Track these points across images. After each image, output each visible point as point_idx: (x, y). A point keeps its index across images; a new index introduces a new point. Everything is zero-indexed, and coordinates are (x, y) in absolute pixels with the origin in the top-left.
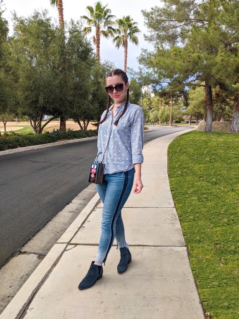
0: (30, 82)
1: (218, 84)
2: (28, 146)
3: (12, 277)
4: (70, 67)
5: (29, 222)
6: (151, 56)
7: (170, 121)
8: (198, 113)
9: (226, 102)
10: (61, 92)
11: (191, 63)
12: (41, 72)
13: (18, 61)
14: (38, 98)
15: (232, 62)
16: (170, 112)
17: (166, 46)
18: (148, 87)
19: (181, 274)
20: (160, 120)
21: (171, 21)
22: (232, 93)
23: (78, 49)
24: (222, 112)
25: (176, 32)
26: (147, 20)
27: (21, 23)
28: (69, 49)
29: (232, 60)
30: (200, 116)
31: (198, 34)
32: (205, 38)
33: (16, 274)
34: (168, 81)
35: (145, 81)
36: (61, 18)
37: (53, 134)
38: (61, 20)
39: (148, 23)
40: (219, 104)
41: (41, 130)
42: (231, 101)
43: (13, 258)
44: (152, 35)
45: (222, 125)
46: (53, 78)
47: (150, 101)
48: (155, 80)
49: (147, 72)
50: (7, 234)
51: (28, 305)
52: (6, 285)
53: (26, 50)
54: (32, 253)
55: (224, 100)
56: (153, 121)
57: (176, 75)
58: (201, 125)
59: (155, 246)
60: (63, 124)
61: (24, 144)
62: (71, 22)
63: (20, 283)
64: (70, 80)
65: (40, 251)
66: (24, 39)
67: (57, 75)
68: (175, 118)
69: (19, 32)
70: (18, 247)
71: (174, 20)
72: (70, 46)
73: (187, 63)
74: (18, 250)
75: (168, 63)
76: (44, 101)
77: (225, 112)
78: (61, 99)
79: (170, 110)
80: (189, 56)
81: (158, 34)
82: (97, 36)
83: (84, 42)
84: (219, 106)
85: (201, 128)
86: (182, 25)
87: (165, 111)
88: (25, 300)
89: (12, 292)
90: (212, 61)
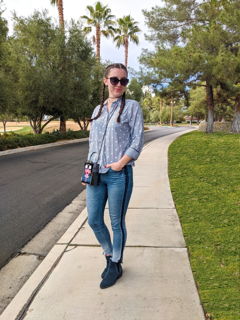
0: (30, 82)
1: (219, 84)
2: (28, 146)
3: (11, 278)
4: (70, 67)
5: (29, 222)
6: (152, 56)
7: (171, 122)
8: (199, 114)
9: (227, 102)
10: (61, 92)
11: (192, 63)
12: (41, 72)
13: (18, 60)
14: (38, 98)
15: (233, 62)
16: (171, 113)
17: (167, 46)
18: (149, 87)
19: (181, 275)
20: (160, 120)
21: (172, 20)
22: (233, 93)
23: (78, 49)
24: (223, 112)
26: (148, 20)
27: (21, 22)
28: (69, 49)
29: (232, 59)
30: (201, 116)
31: (199, 33)
32: (205, 38)
34: (169, 81)
35: (145, 81)
37: (53, 134)
38: (61, 19)
39: (149, 22)
40: (220, 104)
41: (41, 130)
42: (232, 101)
43: (13, 259)
44: (152, 35)
45: (223, 125)
46: (53, 78)
47: (150, 100)
48: (155, 79)
49: (148, 72)
50: (6, 235)
51: (28, 306)
52: (5, 286)
53: (25, 50)
54: (32, 254)
55: (225, 100)
56: (154, 121)
57: (177, 75)
58: (202, 125)
59: (156, 247)
60: (63, 124)
61: (24, 144)
62: (71, 21)
63: (19, 284)
64: (71, 80)
65: (39, 252)
66: (24, 39)
67: (57, 75)
68: (176, 118)
69: (18, 32)
70: (18, 248)
71: (175, 20)
72: (70, 46)
73: (188, 63)
74: (18, 251)
75: (169, 62)
76: (44, 102)
77: (226, 112)
78: (61, 99)
79: (171, 110)
80: (189, 56)
81: (159, 33)
82: (97, 36)
83: (85, 41)
84: (220, 107)
85: (202, 128)
86: (182, 25)
87: (165, 111)
88: (25, 301)
89: (12, 293)
90: (213, 61)
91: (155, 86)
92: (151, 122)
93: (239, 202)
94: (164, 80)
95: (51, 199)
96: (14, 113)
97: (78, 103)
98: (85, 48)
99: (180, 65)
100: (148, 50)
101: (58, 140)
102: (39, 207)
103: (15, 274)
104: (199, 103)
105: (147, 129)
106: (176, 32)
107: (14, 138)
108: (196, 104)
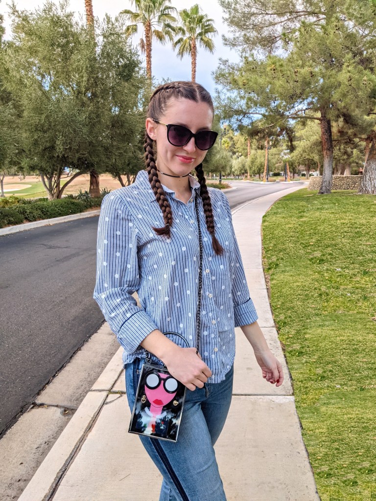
0: (40, 117)
1: (341, 116)
2: (40, 220)
3: (22, 447)
4: (105, 92)
5: (46, 352)
6: (235, 71)
7: (264, 174)
8: (309, 161)
9: (353, 144)
10: (91, 132)
11: (299, 84)
12: (58, 101)
13: (21, 82)
14: (55, 143)
15: (366, 83)
16: (265, 160)
17: (258, 55)
18: (230, 122)
19: (286, 443)
20: (248, 171)
21: (267, 14)
22: (363, 130)
23: (117, 63)
24: (348, 159)
25: (274, 31)
26: (228, 14)
27: (23, 20)
28: (102, 63)
29: (365, 78)
30: (312, 165)
31: (310, 36)
32: (321, 42)
33: (30, 442)
34: (262, 112)
35: (225, 111)
36: (89, 11)
37: (79, 199)
38: (89, 13)
39: (230, 18)
40: (342, 147)
41: (60, 192)
42: (362, 142)
43: (24, 414)
44: (235, 37)
45: (348, 180)
46: (77, 110)
47: (232, 141)
48: (240, 109)
49: (228, 98)
50: (12, 374)
51: (50, 498)
52: (14, 461)
53: (34, 64)
54: (53, 406)
55: (349, 140)
56: (239, 174)
57: (274, 103)
58: (314, 181)
59: (246, 395)
60: (94, 182)
61: (33, 217)
62: (106, 19)
63: (36, 457)
64: (106, 112)
65: (64, 401)
66: (30, 47)
67: (83, 104)
68: (273, 169)
69: (21, 35)
70: (30, 395)
71: (271, 13)
72: (105, 58)
73: (293, 84)
74: (31, 401)
75: (262, 83)
76: (64, 148)
77: (352, 159)
78: (91, 143)
79: (265, 156)
80: (295, 73)
81: (245, 35)
82: (146, 39)
83: (127, 50)
84: (342, 150)
85: (313, 186)
86: (283, 22)
87: (256, 158)
88: (46, 489)
89: (24, 473)
90: (332, 80)
91: (240, 120)
92: (234, 175)
93: (374, 318)
94: (254, 111)
95: (81, 310)
96: (16, 166)
97: (118, 148)
98: (129, 60)
99: (279, 87)
100: (229, 61)
101: (87, 208)
102: (62, 325)
103: (28, 441)
104: (310, 145)
105: (228, 187)
106: (273, 33)
107: (17, 207)
108: (304, 146)
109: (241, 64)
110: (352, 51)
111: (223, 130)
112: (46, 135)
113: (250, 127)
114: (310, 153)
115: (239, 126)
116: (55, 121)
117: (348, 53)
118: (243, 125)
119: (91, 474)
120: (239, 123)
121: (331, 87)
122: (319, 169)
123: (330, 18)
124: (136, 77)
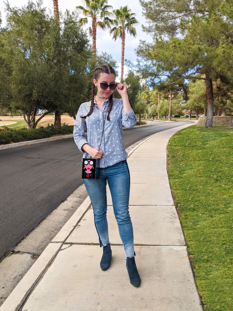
0: (23, 75)
1: (219, 77)
2: (21, 142)
3: (4, 277)
4: (65, 59)
5: (22, 220)
6: (150, 48)
7: (169, 116)
8: (198, 108)
9: (227, 96)
10: (56, 85)
11: (191, 56)
12: (35, 65)
13: (12, 53)
14: (32, 92)
16: (169, 106)
17: (165, 38)
18: (146, 80)
19: (180, 274)
20: (158, 114)
21: (171, 11)
23: (73, 41)
24: (223, 106)
25: (175, 23)
26: (146, 11)
27: (14, 13)
28: (64, 41)
30: (200, 110)
31: (198, 25)
32: (205, 29)
34: (167, 74)
35: (143, 74)
36: (56, 9)
37: (47, 129)
39: (147, 13)
40: (220, 98)
41: (35, 124)
42: (232, 95)
43: (6, 258)
44: (150, 26)
45: (223, 119)
46: (47, 71)
47: (148, 94)
48: (153, 72)
49: (145, 65)
51: (21, 307)
53: (19, 42)
54: (26, 253)
55: (225, 94)
57: (175, 68)
58: (201, 120)
59: (154, 245)
60: (58, 119)
61: (17, 139)
62: (66, 13)
63: (13, 284)
64: (66, 73)
65: (33, 250)
66: (17, 31)
67: (51, 67)
68: (175, 113)
69: (12, 23)
70: (11, 246)
71: (173, 11)
72: (65, 38)
73: (187, 56)
74: (11, 249)
75: (167, 55)
76: (38, 95)
77: (226, 106)
78: (55, 92)
79: (169, 104)
80: (189, 48)
81: (156, 25)
82: (93, 28)
83: (80, 33)
84: (219, 100)
85: (201, 123)
86: (181, 16)
87: (163, 106)
88: (19, 301)
89: (5, 293)
90: (213, 53)
91: (153, 80)
94: (162, 73)
95: (46, 195)
96: (7, 107)
97: (74, 96)
98: (81, 40)
99: (178, 57)
100: (146, 42)
101: (53, 135)
102: (34, 204)
103: (9, 274)
104: (199, 97)
105: (145, 123)
106: (174, 24)
107: (7, 133)
108: (195, 97)
109: (154, 44)
110: (225, 34)
111: (142, 87)
112: (27, 87)
113: (159, 84)
114: (199, 102)
115: (152, 83)
116: (33, 78)
117: (222, 36)
118: (155, 83)
119: (49, 292)
120: (152, 81)
121: (212, 58)
122: (204, 113)
123: (211, 14)
124: (86, 50)
